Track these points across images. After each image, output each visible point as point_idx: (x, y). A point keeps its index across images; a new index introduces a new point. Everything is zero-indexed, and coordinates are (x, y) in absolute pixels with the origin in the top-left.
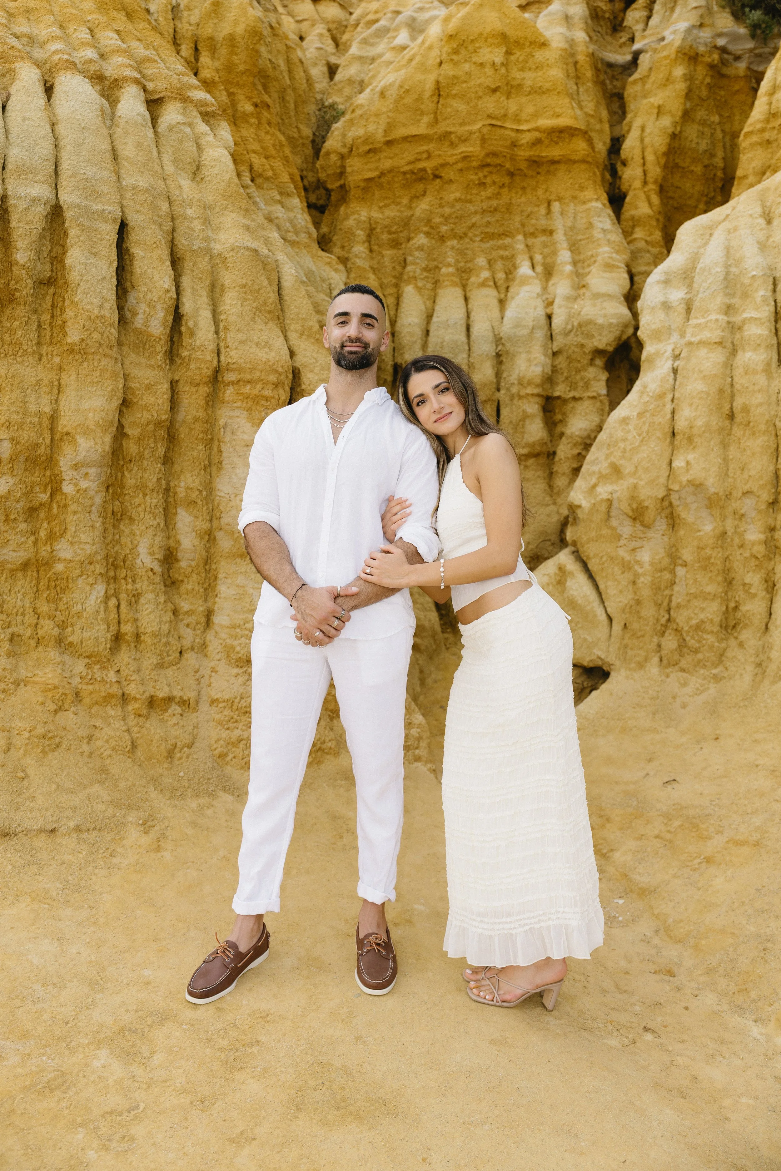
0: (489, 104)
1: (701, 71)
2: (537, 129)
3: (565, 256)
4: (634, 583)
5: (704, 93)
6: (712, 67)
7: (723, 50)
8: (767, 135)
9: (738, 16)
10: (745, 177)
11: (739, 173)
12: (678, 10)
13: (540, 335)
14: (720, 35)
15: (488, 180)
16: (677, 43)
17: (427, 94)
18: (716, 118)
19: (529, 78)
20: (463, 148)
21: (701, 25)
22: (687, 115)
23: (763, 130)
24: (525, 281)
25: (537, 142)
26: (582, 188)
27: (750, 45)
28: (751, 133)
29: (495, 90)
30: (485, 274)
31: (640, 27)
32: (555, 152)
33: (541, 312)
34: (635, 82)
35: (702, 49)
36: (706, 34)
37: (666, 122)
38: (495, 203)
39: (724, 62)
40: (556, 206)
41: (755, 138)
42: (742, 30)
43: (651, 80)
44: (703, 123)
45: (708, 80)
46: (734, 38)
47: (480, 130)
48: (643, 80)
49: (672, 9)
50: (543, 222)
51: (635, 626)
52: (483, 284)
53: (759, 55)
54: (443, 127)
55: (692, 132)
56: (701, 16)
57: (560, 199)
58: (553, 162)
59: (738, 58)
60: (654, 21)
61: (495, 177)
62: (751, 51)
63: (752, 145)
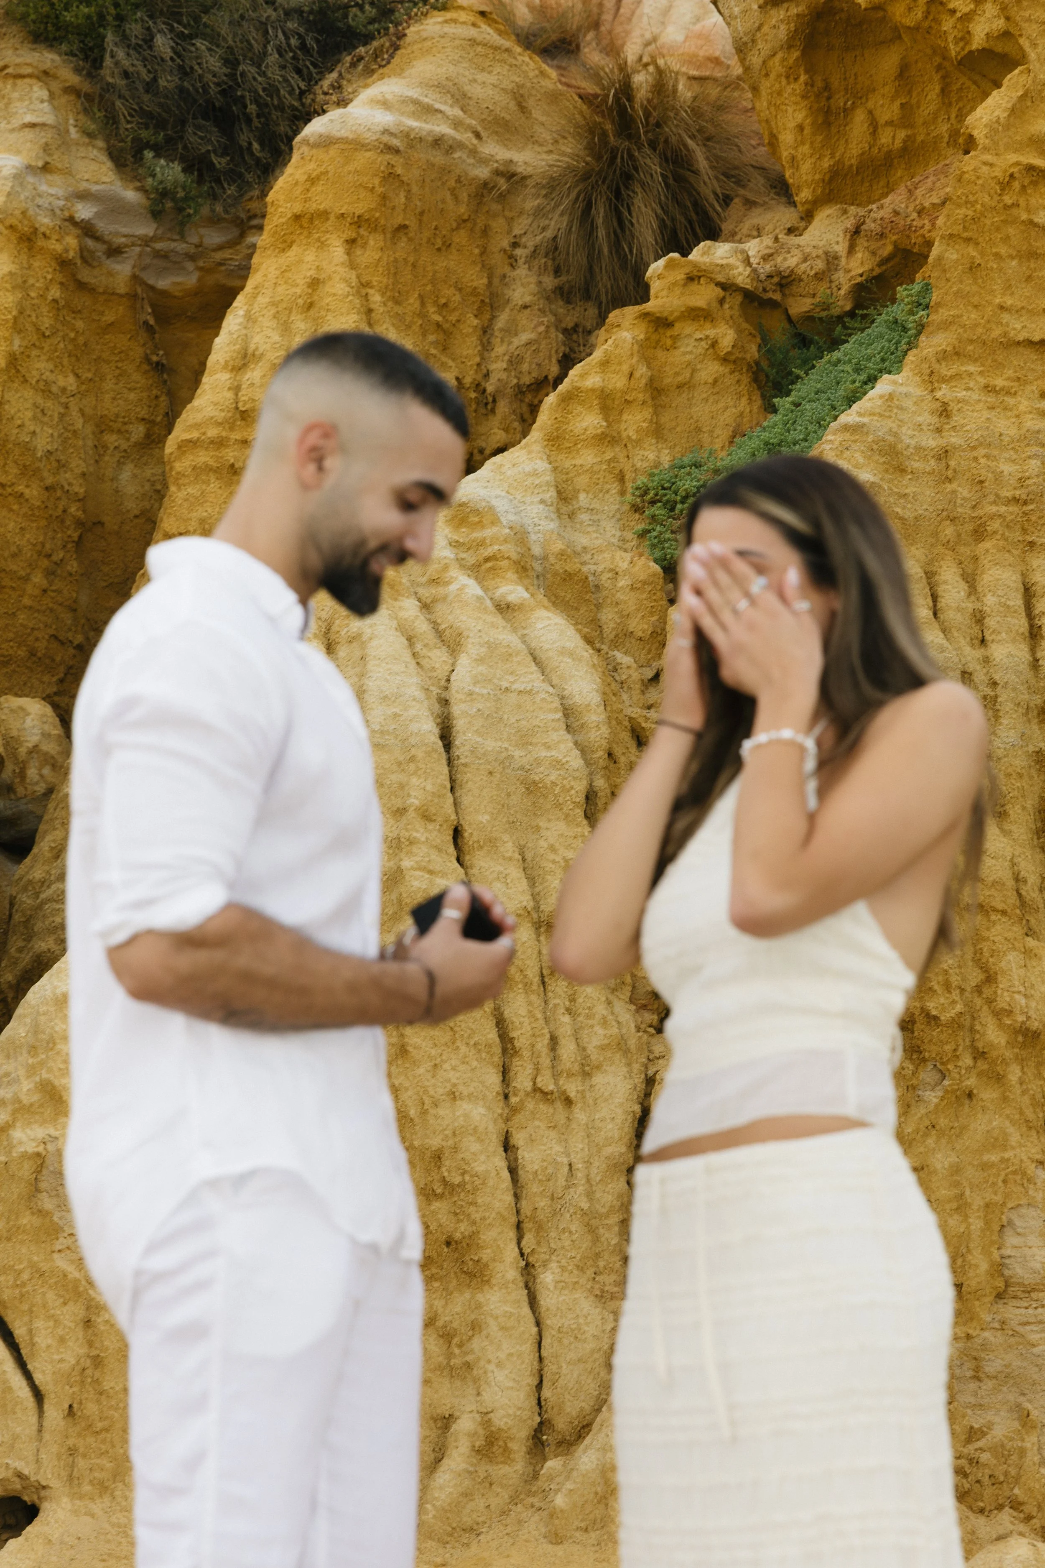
1: (42, 270)
5: (46, 322)
6: (63, 263)
7: (87, 230)
14: (83, 196)
18: (70, 382)
21: (46, 168)
27: (147, 229)
35: (45, 221)
36: (52, 189)
39: (86, 257)
41: (203, 457)
42: (131, 195)
44: (45, 389)
45: (55, 292)
46: (112, 206)
53: (161, 255)
55: (20, 405)
56: (46, 148)
59: (114, 252)
62: (146, 241)
63: (199, 471)
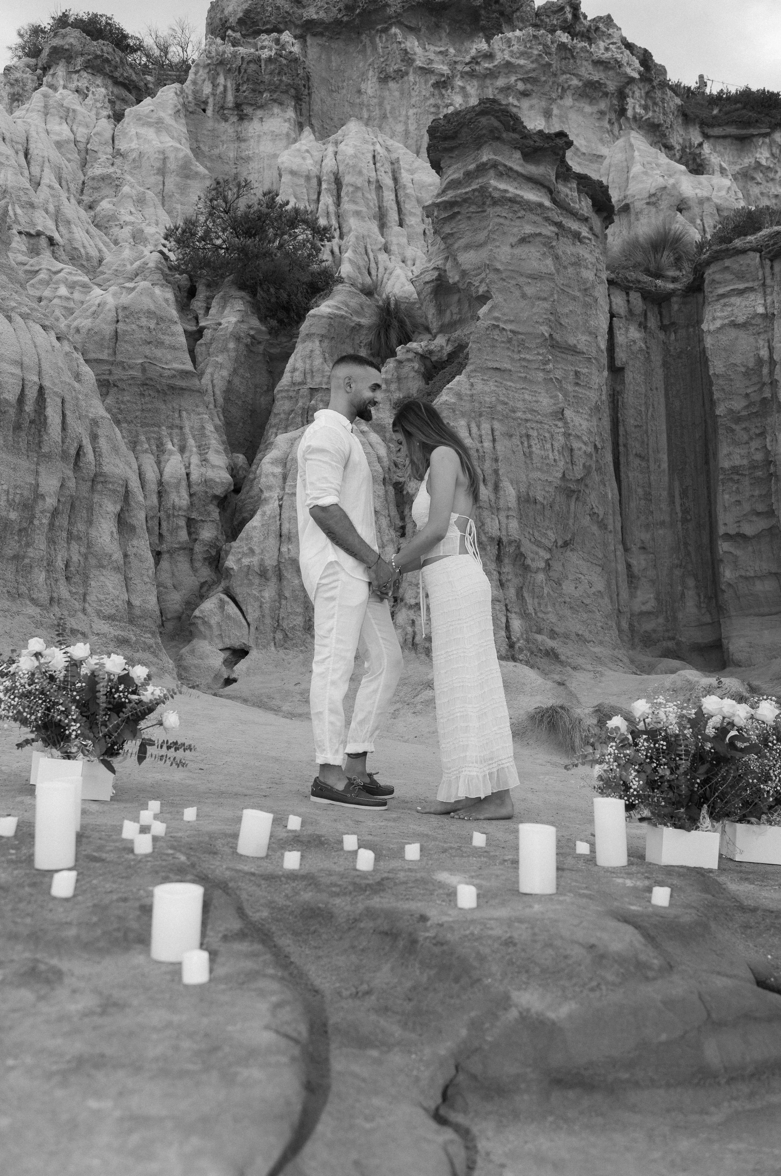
0: (147, 350)
1: (242, 347)
2: (173, 369)
3: (191, 442)
4: (261, 607)
5: (243, 360)
6: (247, 345)
7: (253, 337)
8: (291, 394)
9: (262, 319)
10: (279, 414)
11: (275, 411)
12: (228, 309)
13: (184, 483)
14: (252, 329)
15: (146, 393)
16: (230, 329)
17: (107, 337)
18: (249, 375)
19: (167, 340)
20: (131, 372)
21: (243, 321)
22: (235, 371)
23: (288, 391)
24: (171, 453)
25: (174, 376)
26: (197, 406)
27: (268, 337)
28: (281, 391)
29: (149, 343)
30: (146, 446)
31: (201, 312)
32: (183, 384)
33: (184, 471)
34: (201, 345)
35: (242, 335)
36: (244, 327)
37: (225, 373)
38: (149, 406)
39: (252, 343)
40: (184, 414)
41: (284, 394)
42: (264, 328)
43: (214, 346)
44: (243, 377)
45: (245, 353)
46: (259, 331)
47: (142, 364)
48: (208, 345)
49: (224, 307)
50: (177, 422)
51: (262, 628)
52: (146, 451)
53: (271, 344)
54: (119, 358)
55: (237, 381)
56: (243, 316)
57: (186, 410)
58: (182, 389)
59: (259, 343)
60: (212, 311)
61: (151, 392)
62: (267, 340)
63: (283, 398)
